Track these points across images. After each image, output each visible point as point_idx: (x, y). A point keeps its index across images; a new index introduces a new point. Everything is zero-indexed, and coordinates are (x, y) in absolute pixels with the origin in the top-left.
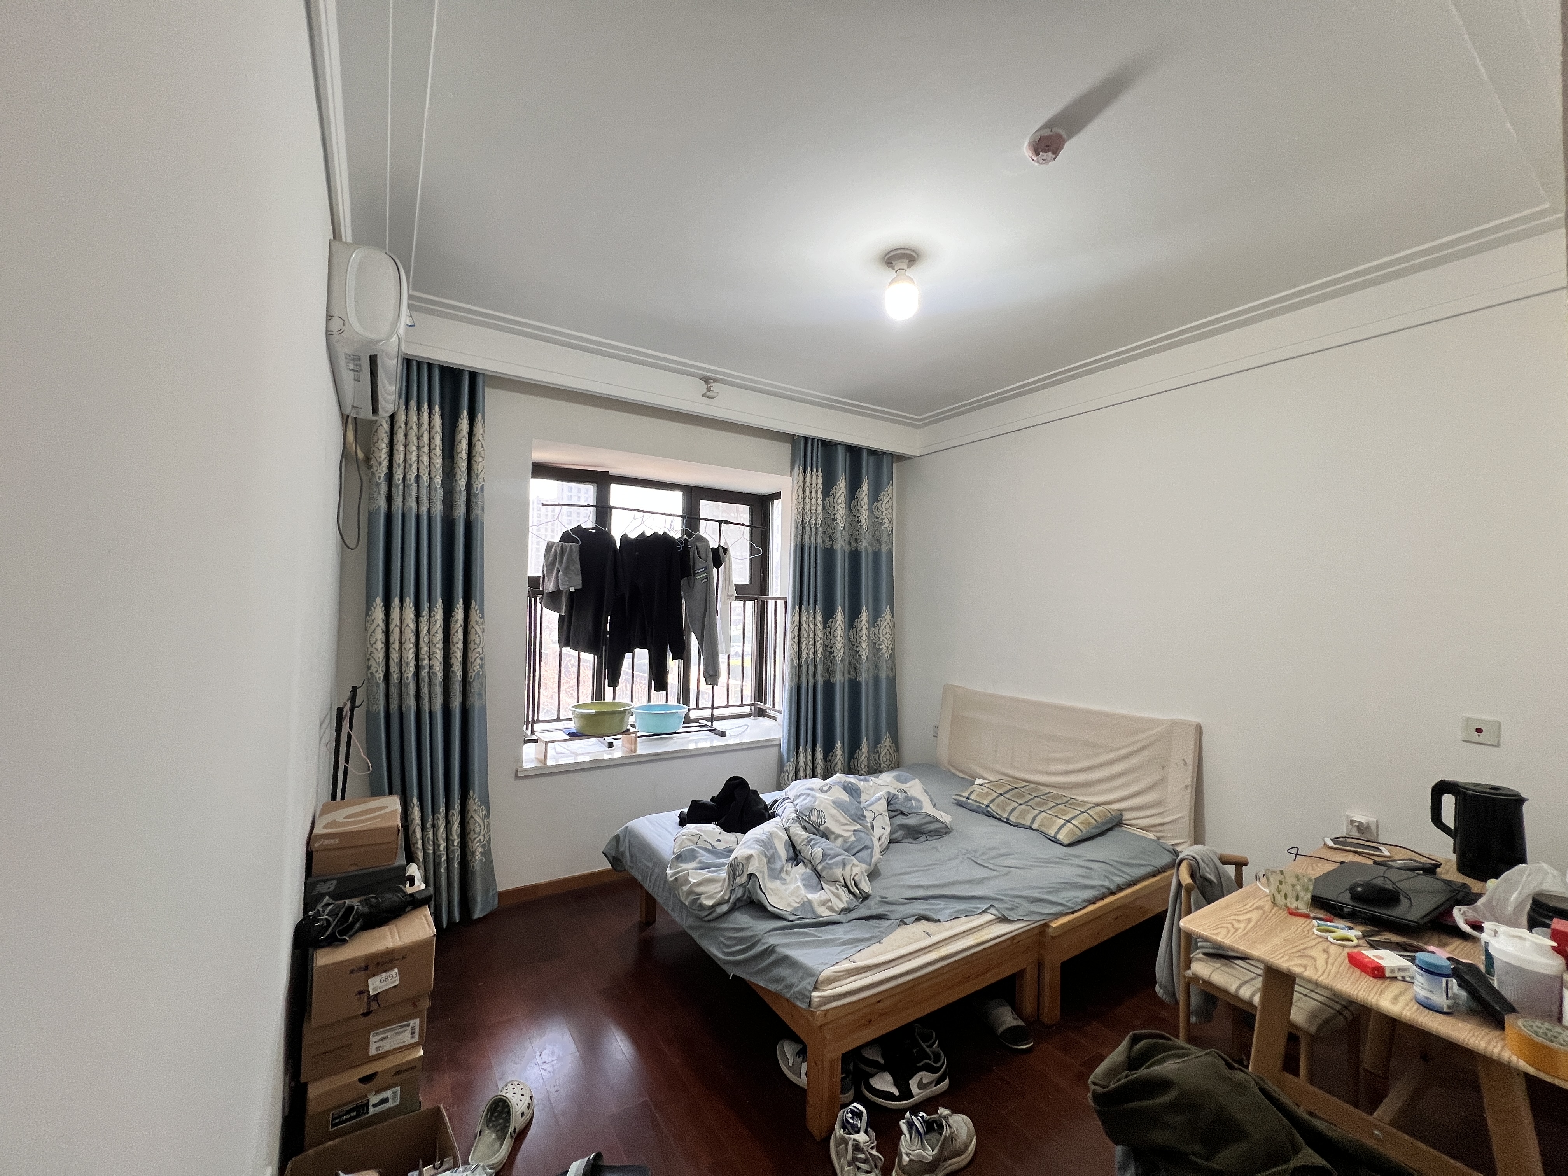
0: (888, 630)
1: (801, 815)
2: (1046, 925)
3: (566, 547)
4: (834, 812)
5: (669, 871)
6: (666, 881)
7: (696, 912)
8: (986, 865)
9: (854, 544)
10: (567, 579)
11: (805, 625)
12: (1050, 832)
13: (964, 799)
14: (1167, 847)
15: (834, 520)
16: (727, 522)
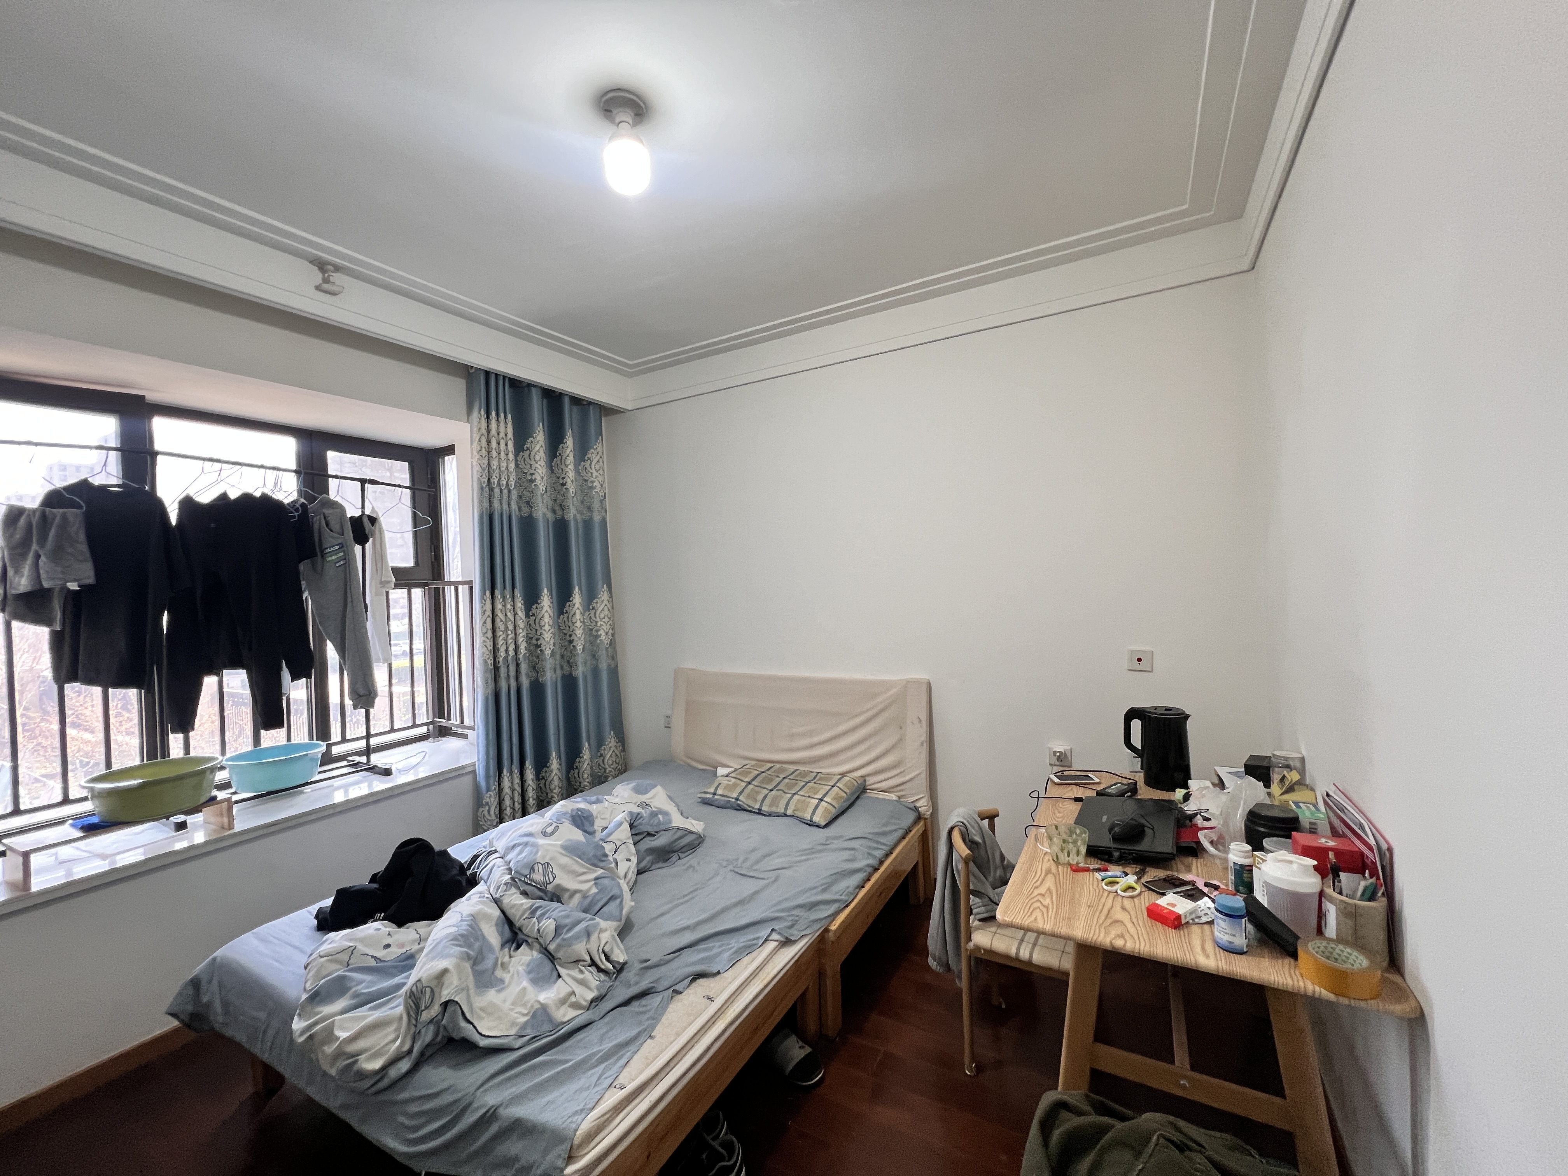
0: (606, 612)
1: (518, 876)
2: (826, 930)
3: (55, 516)
4: (565, 860)
5: (297, 1025)
6: (292, 1040)
7: (351, 1084)
8: (751, 874)
9: (559, 512)
10: (59, 569)
11: (500, 615)
12: (805, 815)
13: (711, 796)
14: (907, 805)
15: (532, 481)
16: (373, 482)
